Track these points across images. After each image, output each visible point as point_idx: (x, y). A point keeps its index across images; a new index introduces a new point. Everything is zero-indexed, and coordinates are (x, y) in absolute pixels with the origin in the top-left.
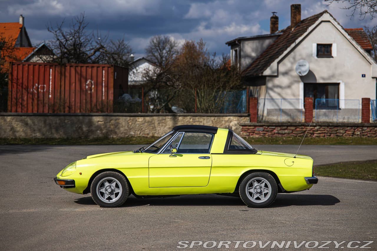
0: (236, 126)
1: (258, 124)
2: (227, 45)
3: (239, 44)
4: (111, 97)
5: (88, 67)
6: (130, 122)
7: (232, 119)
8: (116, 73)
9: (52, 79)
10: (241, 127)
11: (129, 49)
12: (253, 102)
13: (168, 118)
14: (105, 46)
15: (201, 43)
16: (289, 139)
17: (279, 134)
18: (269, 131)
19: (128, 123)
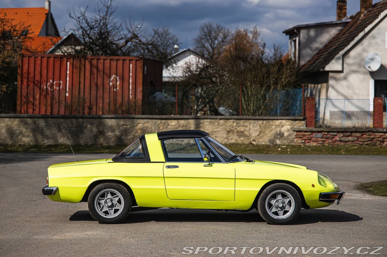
0: (289, 132)
1: (316, 129)
2: (285, 34)
3: (297, 32)
4: (140, 96)
5: (112, 60)
6: (161, 126)
7: (284, 123)
8: (146, 67)
9: (69, 74)
10: (295, 133)
11: (175, 39)
12: (310, 103)
13: (207, 122)
14: (139, 35)
15: (255, 31)
16: (354, 148)
17: (341, 141)
18: (330, 138)
19: (159, 127)
